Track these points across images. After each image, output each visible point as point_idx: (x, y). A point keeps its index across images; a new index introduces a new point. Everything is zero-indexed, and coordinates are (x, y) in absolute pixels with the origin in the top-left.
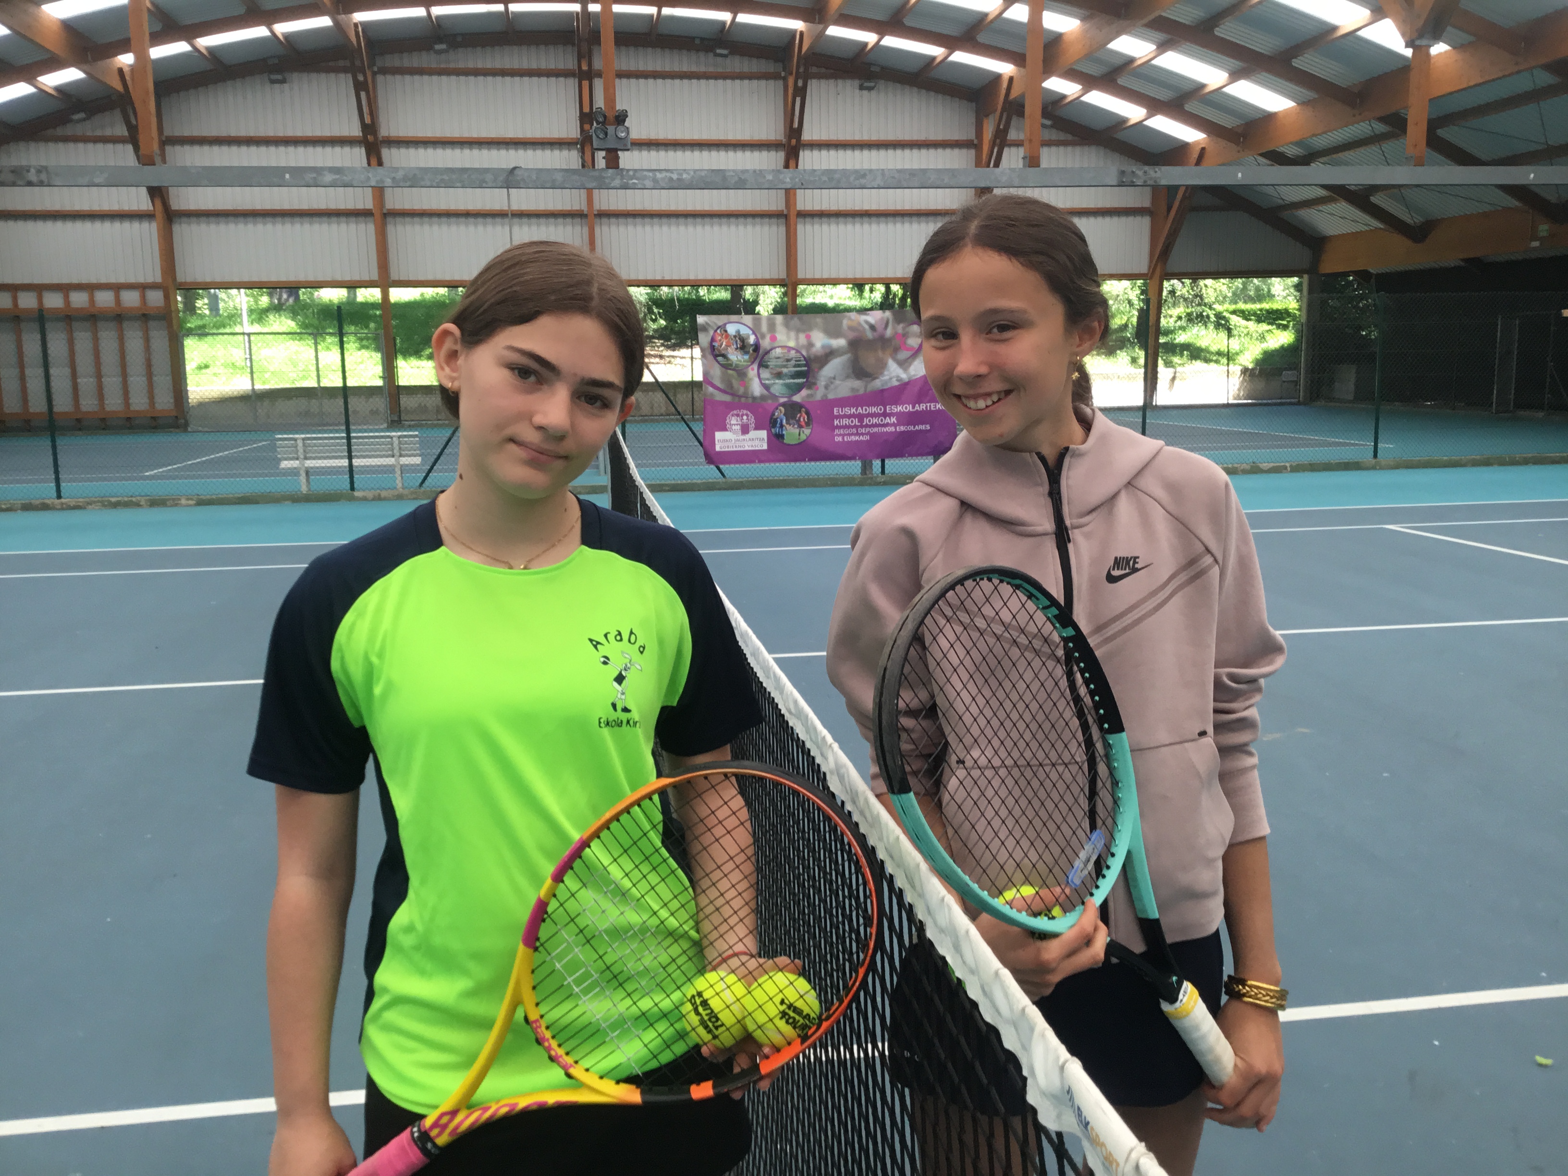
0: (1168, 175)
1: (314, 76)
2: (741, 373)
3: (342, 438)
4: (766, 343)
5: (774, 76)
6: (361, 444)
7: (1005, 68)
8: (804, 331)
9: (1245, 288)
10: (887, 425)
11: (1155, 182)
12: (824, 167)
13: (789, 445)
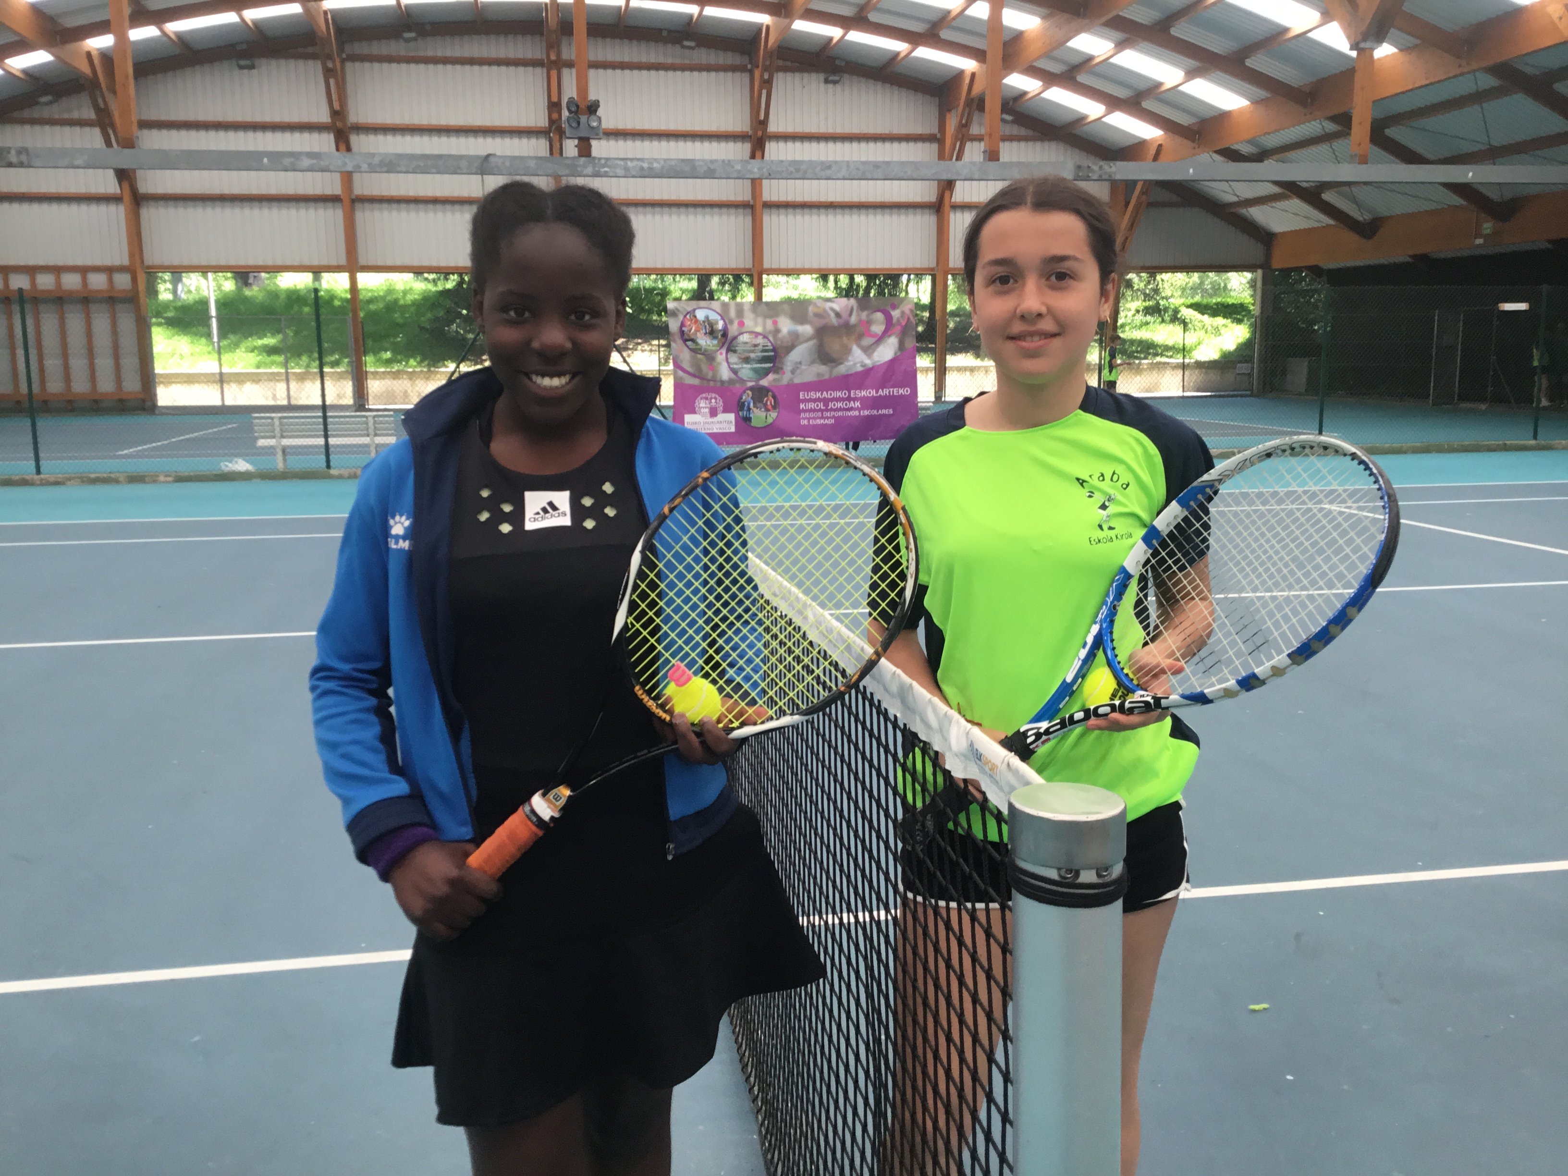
0: (1123, 170)
1: (283, 62)
2: (710, 357)
3: (319, 417)
4: (733, 329)
5: (740, 69)
6: (337, 423)
7: (968, 65)
8: (770, 317)
9: (1202, 283)
10: (851, 409)
11: (1110, 176)
12: (790, 158)
13: (756, 428)
